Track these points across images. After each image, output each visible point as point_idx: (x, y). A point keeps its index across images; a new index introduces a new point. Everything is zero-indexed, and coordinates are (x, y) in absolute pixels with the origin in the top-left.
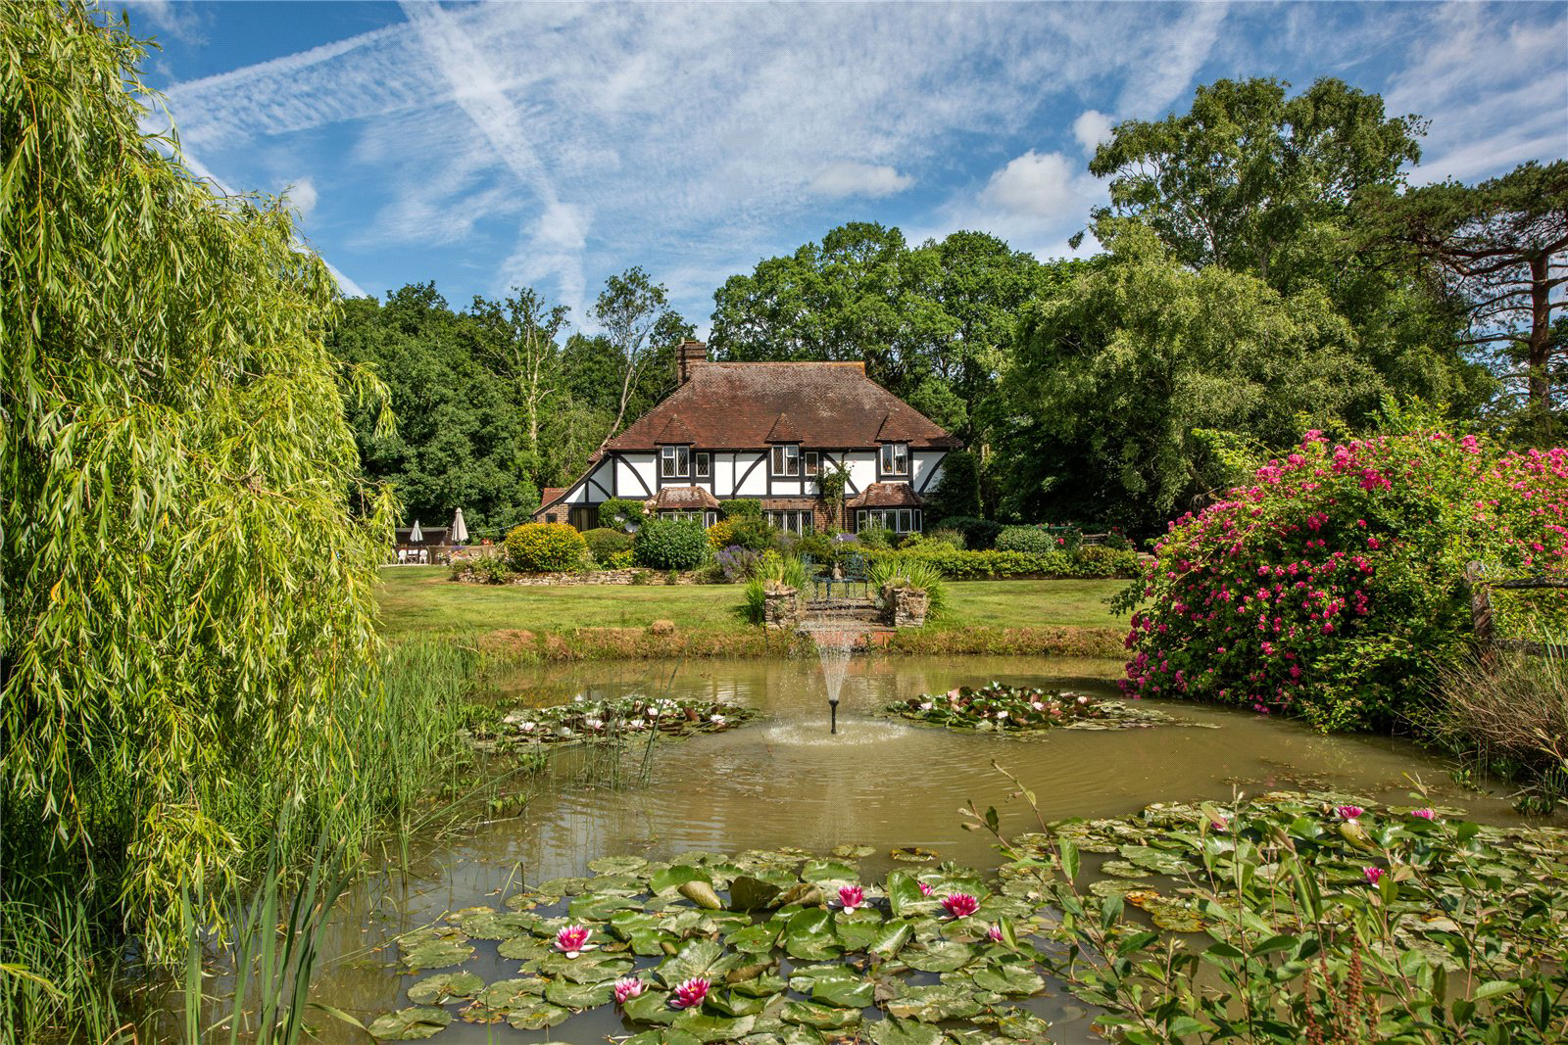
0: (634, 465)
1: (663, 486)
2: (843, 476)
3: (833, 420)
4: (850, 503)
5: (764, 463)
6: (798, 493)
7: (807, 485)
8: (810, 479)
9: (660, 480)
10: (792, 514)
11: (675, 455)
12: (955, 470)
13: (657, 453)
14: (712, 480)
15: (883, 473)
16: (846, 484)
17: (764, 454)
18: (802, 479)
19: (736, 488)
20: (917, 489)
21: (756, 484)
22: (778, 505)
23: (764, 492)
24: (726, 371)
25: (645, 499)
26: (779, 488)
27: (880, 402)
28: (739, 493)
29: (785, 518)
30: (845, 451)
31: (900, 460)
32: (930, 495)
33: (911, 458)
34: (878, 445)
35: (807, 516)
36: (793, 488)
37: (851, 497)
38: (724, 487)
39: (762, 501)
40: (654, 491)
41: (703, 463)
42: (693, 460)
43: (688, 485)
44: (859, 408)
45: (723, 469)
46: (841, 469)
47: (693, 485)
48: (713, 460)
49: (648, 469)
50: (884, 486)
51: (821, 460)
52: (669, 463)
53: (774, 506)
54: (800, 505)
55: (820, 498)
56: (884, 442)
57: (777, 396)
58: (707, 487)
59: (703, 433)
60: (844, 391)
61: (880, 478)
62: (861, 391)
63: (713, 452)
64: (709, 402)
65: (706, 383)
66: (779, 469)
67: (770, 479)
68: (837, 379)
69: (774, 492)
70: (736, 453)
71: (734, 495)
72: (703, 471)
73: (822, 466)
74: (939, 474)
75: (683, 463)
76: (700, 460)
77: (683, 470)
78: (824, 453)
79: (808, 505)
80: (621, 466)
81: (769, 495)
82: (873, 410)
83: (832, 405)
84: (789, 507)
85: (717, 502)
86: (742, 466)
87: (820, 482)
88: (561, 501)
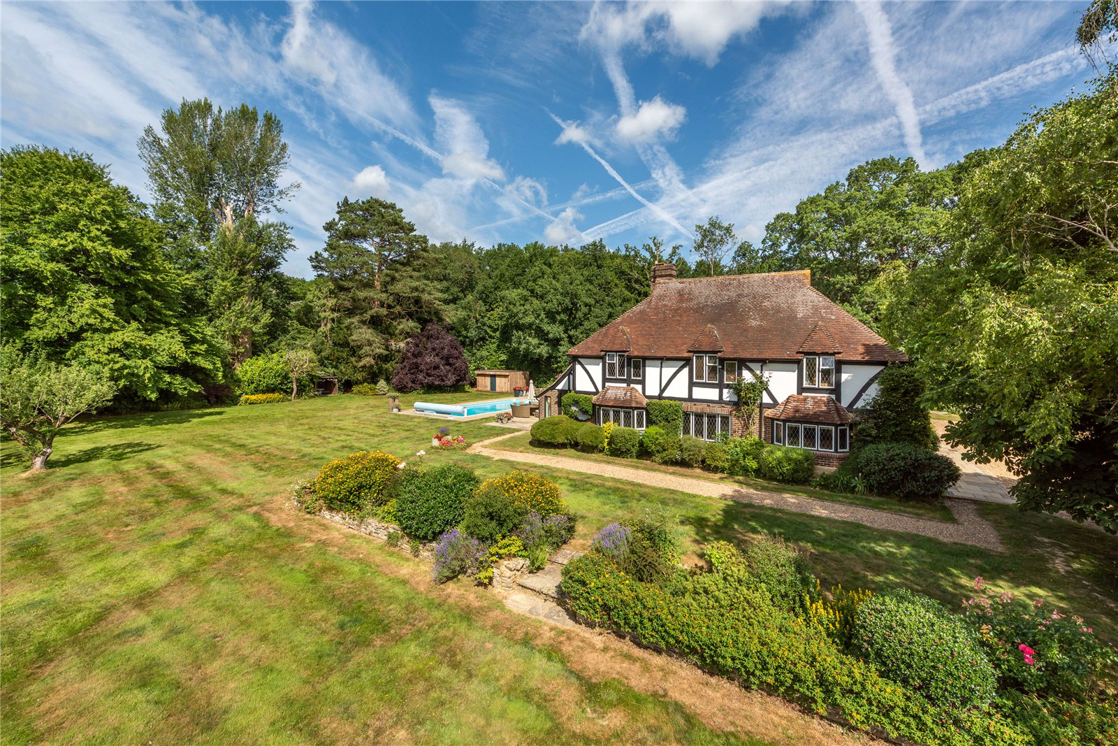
0: (587, 367)
1: (607, 384)
2: (763, 386)
3: (761, 329)
4: (768, 413)
5: (686, 370)
6: (717, 398)
7: (725, 391)
8: (728, 386)
9: (605, 380)
10: (712, 417)
11: (616, 360)
12: (895, 389)
13: (602, 358)
14: (643, 382)
15: (806, 384)
16: (765, 394)
17: (688, 362)
18: (721, 386)
19: (662, 391)
20: (845, 403)
21: (679, 388)
22: (699, 408)
23: (686, 396)
24: (680, 286)
25: (594, 394)
26: (699, 393)
27: (816, 309)
28: (665, 395)
29: (705, 420)
30: (763, 362)
31: (826, 373)
32: (862, 411)
33: (839, 371)
34: (800, 357)
35: (725, 419)
36: (712, 394)
37: (769, 406)
38: (652, 389)
39: (684, 404)
40: (600, 389)
41: (637, 367)
42: (629, 365)
43: (625, 385)
44: (792, 317)
45: (652, 373)
46: (759, 378)
47: (628, 385)
48: (644, 366)
49: (596, 370)
50: (805, 399)
51: (740, 369)
52: (612, 366)
53: (694, 409)
54: (717, 410)
55: (736, 405)
56: (806, 354)
57: (717, 307)
58: (639, 387)
59: (641, 342)
60: (781, 300)
61: (801, 389)
62: (799, 298)
63: (645, 359)
64: (656, 314)
65: (661, 298)
66: (700, 376)
67: (692, 384)
68: (778, 287)
69: (694, 397)
70: (663, 360)
71: (660, 397)
72: (637, 374)
73: (740, 374)
74: (874, 391)
75: (622, 367)
76: (634, 365)
77: (621, 373)
78: (743, 363)
79: (726, 410)
80: (578, 367)
81: (690, 399)
82: (806, 318)
83: (764, 314)
84: (708, 410)
85: (645, 401)
86: (668, 371)
87: (737, 389)
88: (553, 388)
